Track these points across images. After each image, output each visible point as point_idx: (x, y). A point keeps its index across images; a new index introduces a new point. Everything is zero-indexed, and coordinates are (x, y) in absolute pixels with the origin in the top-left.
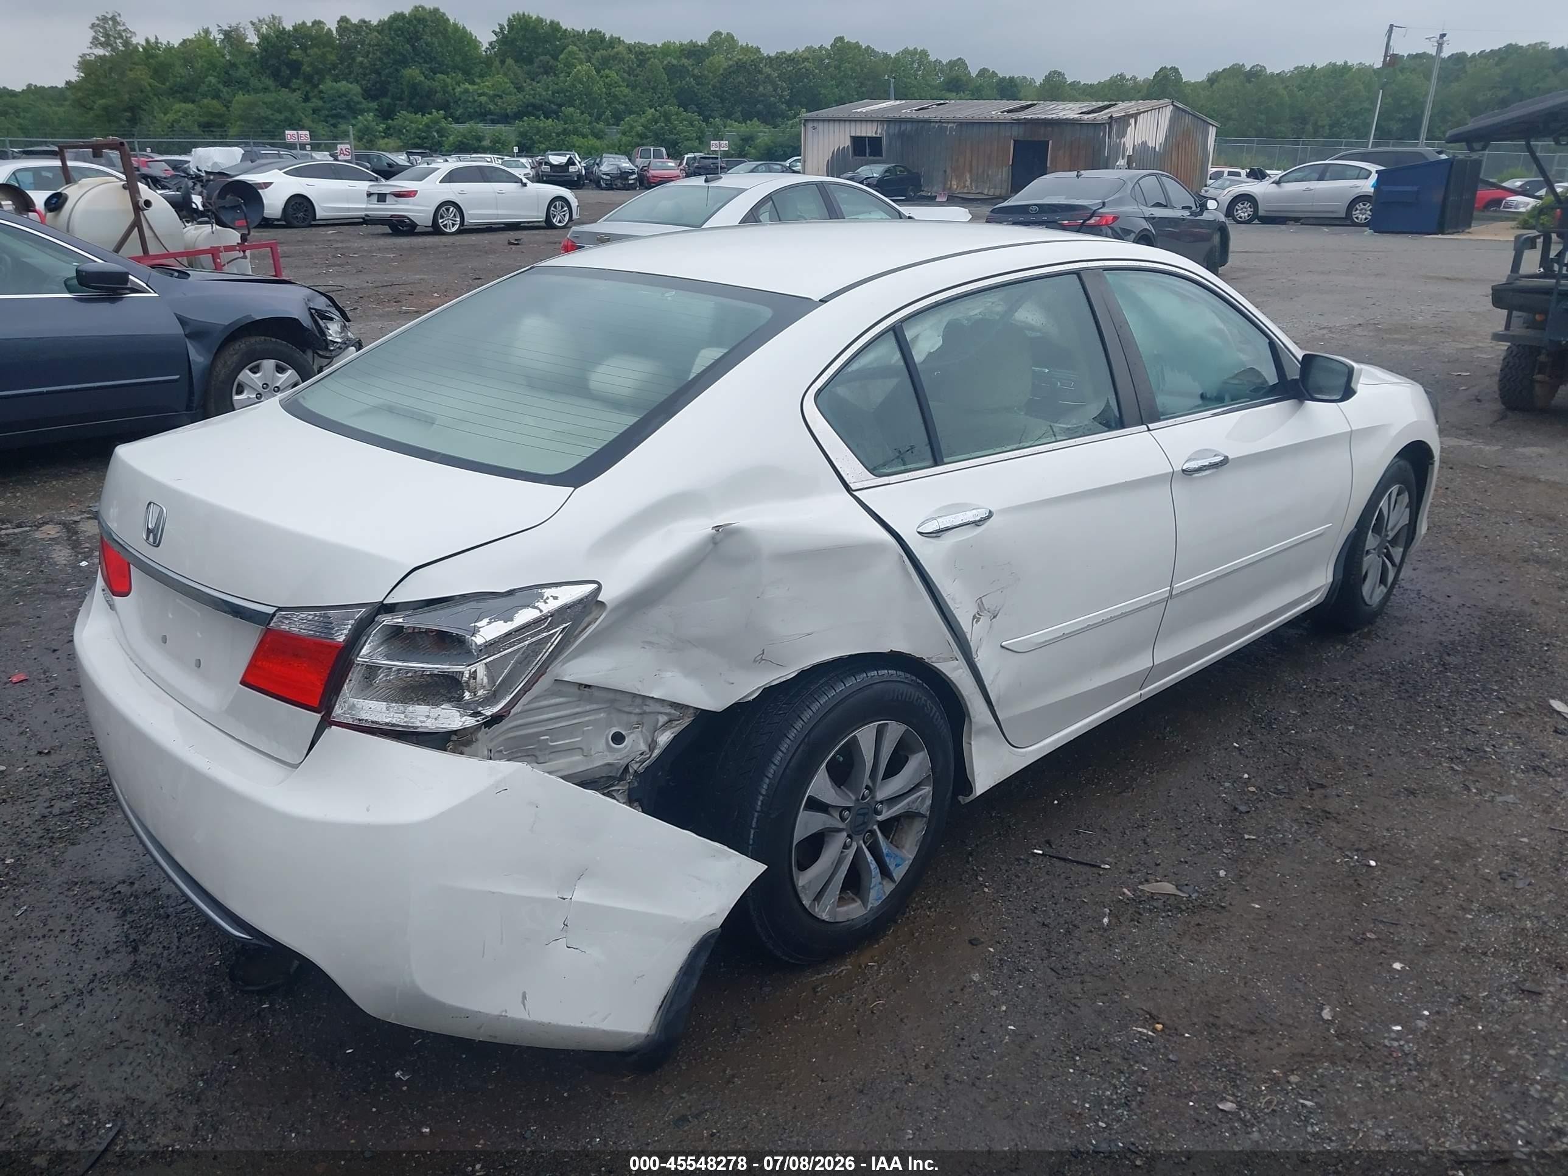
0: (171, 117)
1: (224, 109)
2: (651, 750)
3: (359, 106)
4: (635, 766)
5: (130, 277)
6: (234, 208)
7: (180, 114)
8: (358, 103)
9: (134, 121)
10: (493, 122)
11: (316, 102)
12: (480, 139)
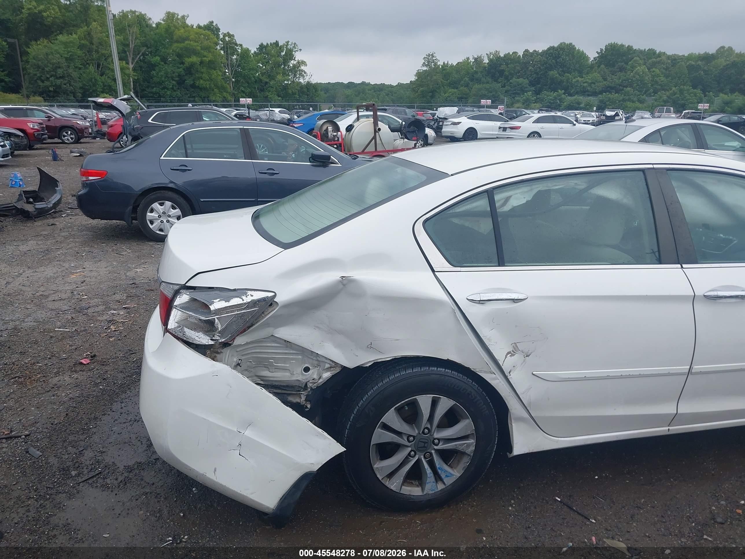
0: (447, 95)
1: (469, 91)
2: (319, 379)
3: (526, 89)
4: (311, 385)
5: (331, 157)
6: (414, 132)
7: (451, 94)
8: (526, 88)
9: (432, 97)
10: (589, 95)
11: (507, 88)
12: (579, 103)
